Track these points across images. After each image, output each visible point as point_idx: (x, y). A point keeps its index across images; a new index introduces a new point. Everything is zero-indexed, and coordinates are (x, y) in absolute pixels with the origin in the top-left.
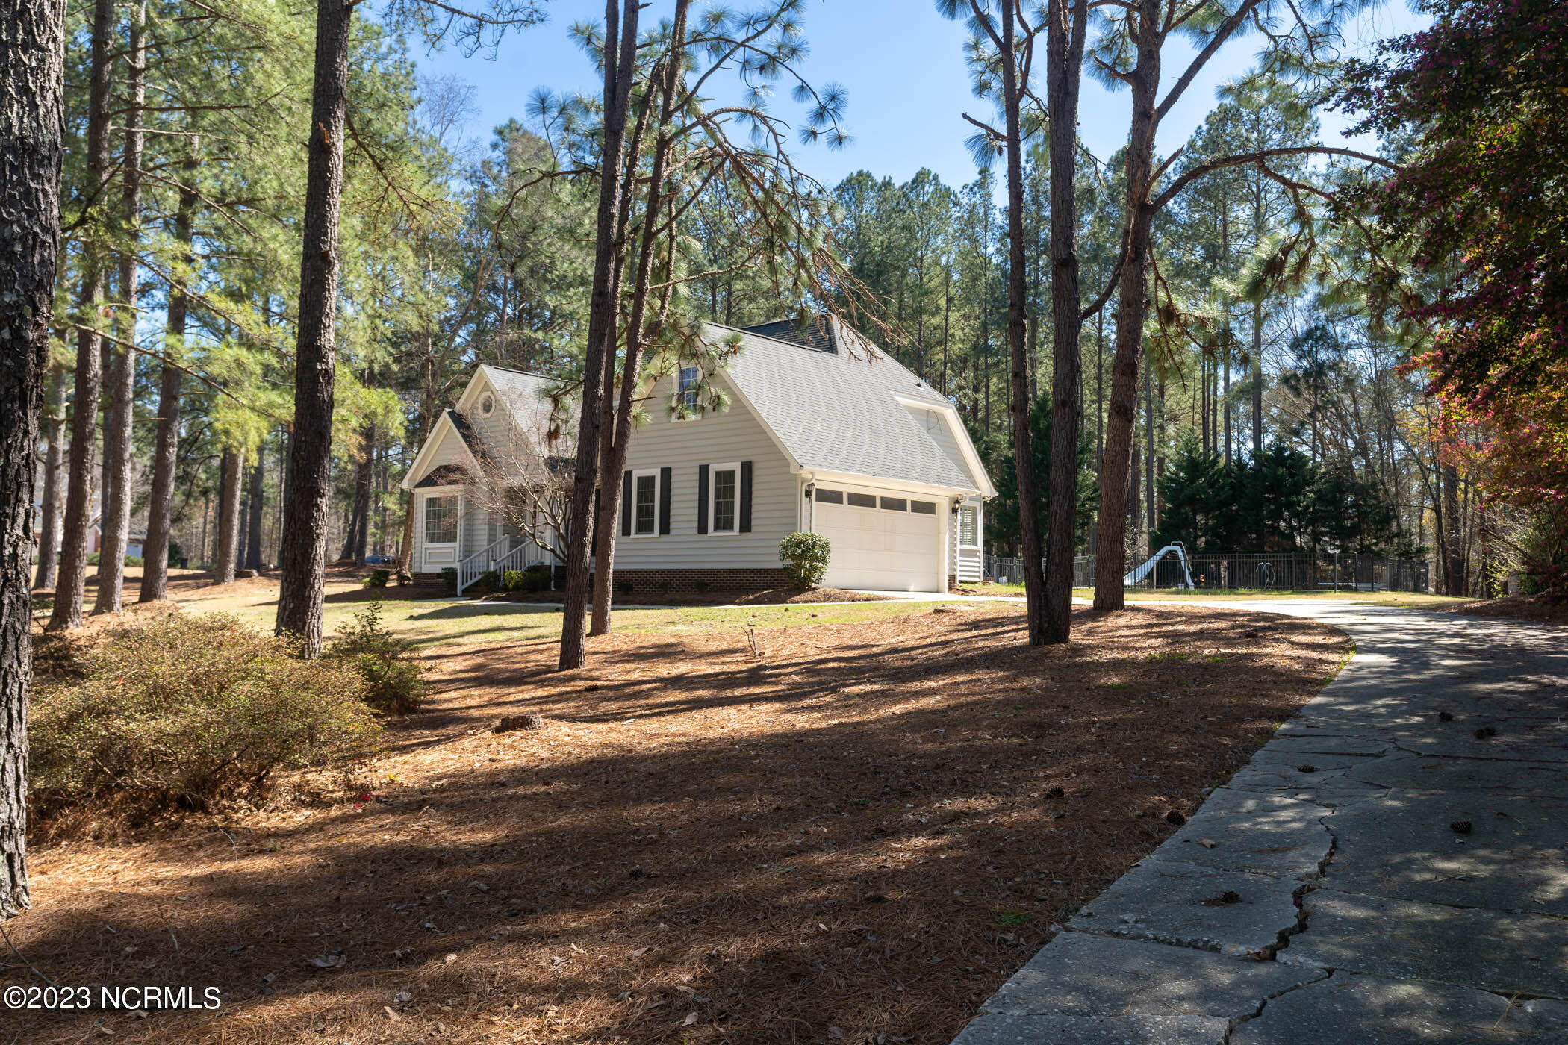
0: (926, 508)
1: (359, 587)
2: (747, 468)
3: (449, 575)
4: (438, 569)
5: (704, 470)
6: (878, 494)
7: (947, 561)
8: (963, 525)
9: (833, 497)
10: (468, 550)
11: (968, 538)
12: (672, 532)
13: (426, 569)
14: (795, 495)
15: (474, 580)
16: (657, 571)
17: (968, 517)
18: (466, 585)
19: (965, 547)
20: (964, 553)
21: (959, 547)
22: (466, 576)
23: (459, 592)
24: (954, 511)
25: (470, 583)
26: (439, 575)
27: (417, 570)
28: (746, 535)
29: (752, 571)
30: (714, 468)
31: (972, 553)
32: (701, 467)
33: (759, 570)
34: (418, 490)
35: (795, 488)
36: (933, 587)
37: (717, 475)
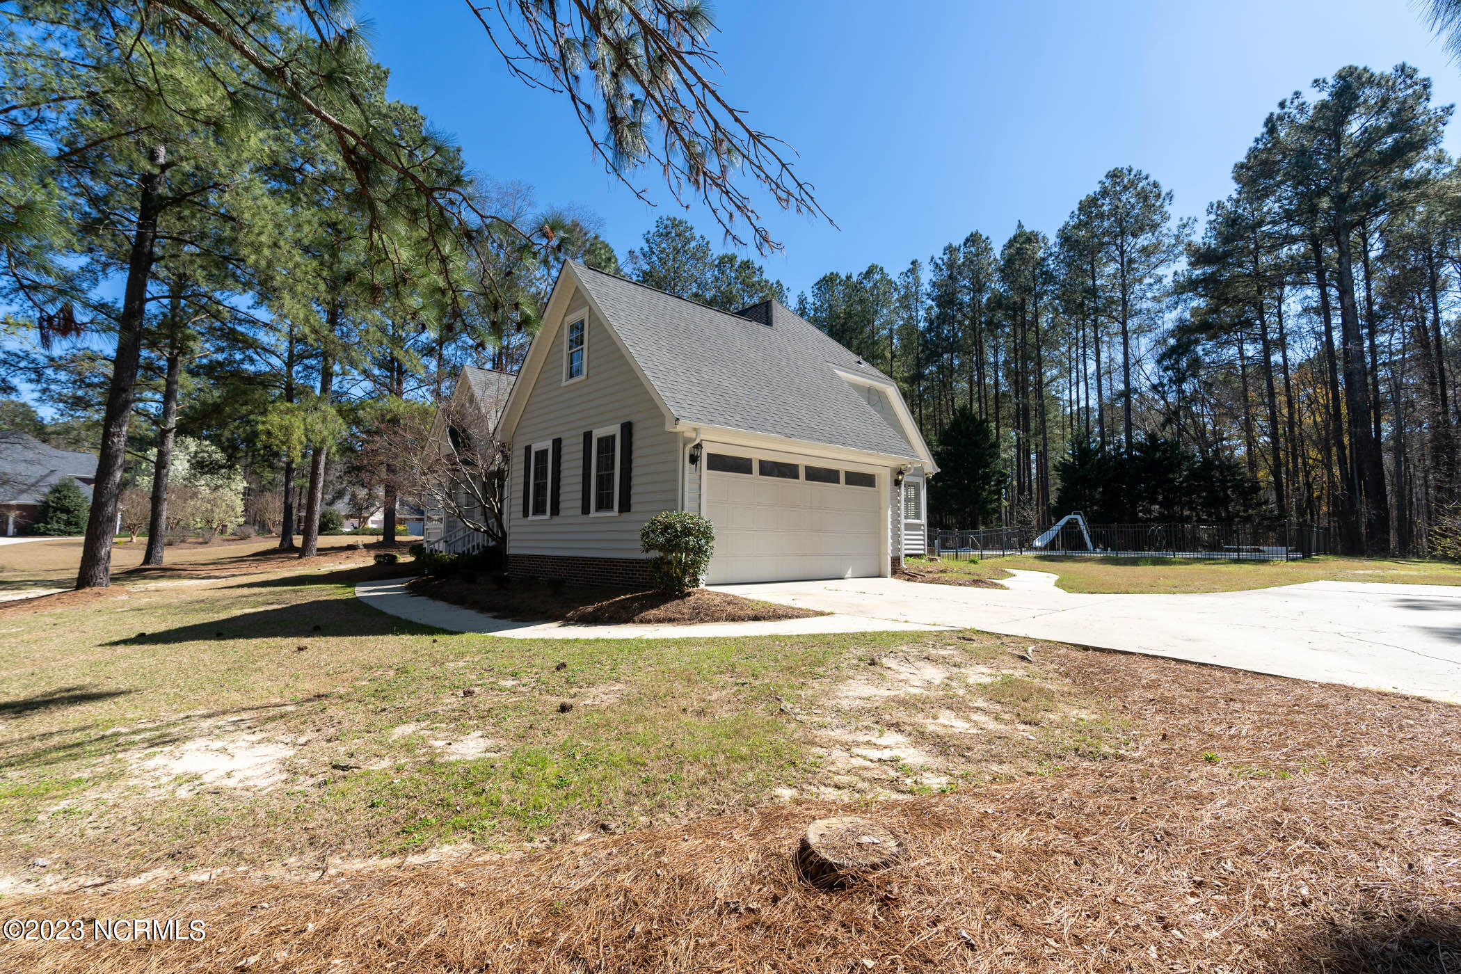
0: (863, 480)
2: (627, 429)
5: (588, 436)
6: (802, 462)
7: (890, 541)
8: (907, 500)
9: (739, 466)
11: (911, 513)
12: (561, 513)
14: (675, 461)
16: (549, 557)
17: (912, 492)
19: (910, 521)
20: (908, 527)
21: (904, 521)
24: (897, 483)
28: (625, 516)
30: (598, 433)
31: (916, 527)
32: (585, 435)
35: (675, 451)
36: (876, 572)
37: (599, 440)
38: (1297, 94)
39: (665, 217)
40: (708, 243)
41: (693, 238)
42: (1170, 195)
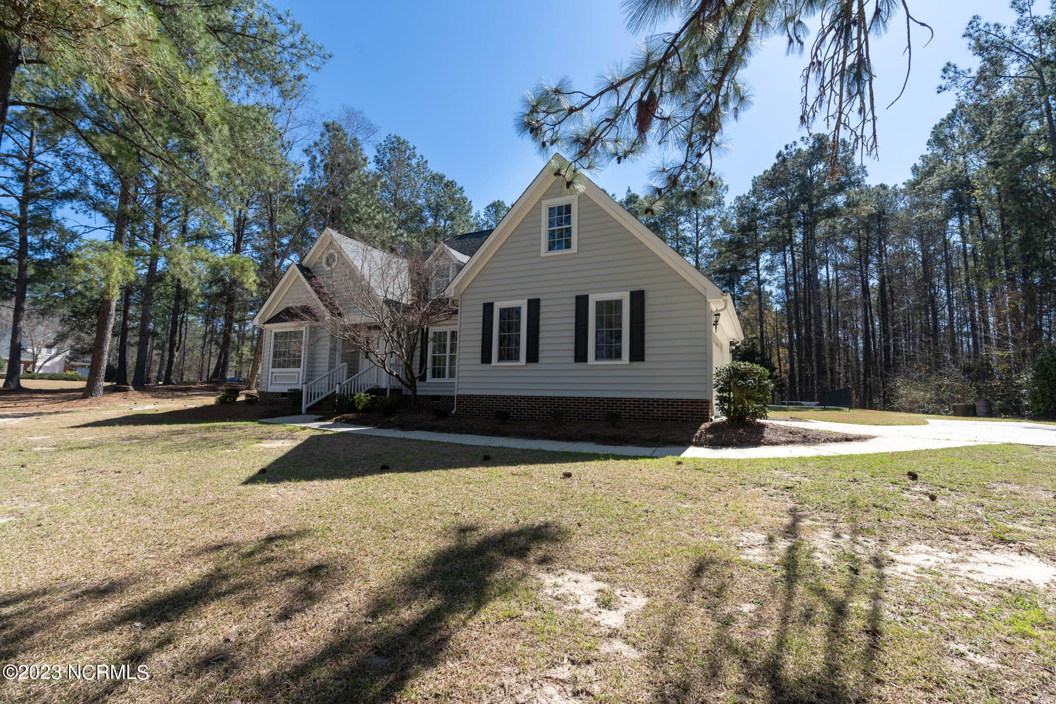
1: (211, 401)
2: (638, 298)
3: (295, 395)
4: (285, 389)
5: (582, 302)
10: (310, 375)
12: (541, 361)
13: (272, 389)
14: (705, 323)
15: (317, 400)
16: (523, 398)
18: (310, 404)
22: (310, 396)
23: (304, 410)
25: (313, 402)
26: (283, 394)
27: (264, 390)
29: (647, 400)
30: (596, 297)
32: (578, 298)
33: (657, 400)
34: (267, 326)
35: (705, 316)
37: (599, 304)
38: (795, 143)
39: (393, 135)
40: (426, 162)
41: (415, 156)
42: (727, 188)
